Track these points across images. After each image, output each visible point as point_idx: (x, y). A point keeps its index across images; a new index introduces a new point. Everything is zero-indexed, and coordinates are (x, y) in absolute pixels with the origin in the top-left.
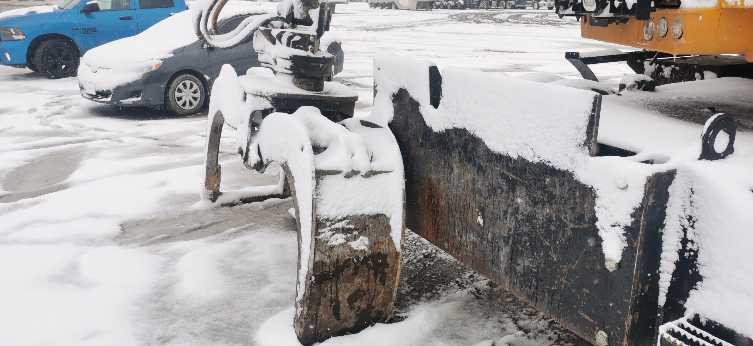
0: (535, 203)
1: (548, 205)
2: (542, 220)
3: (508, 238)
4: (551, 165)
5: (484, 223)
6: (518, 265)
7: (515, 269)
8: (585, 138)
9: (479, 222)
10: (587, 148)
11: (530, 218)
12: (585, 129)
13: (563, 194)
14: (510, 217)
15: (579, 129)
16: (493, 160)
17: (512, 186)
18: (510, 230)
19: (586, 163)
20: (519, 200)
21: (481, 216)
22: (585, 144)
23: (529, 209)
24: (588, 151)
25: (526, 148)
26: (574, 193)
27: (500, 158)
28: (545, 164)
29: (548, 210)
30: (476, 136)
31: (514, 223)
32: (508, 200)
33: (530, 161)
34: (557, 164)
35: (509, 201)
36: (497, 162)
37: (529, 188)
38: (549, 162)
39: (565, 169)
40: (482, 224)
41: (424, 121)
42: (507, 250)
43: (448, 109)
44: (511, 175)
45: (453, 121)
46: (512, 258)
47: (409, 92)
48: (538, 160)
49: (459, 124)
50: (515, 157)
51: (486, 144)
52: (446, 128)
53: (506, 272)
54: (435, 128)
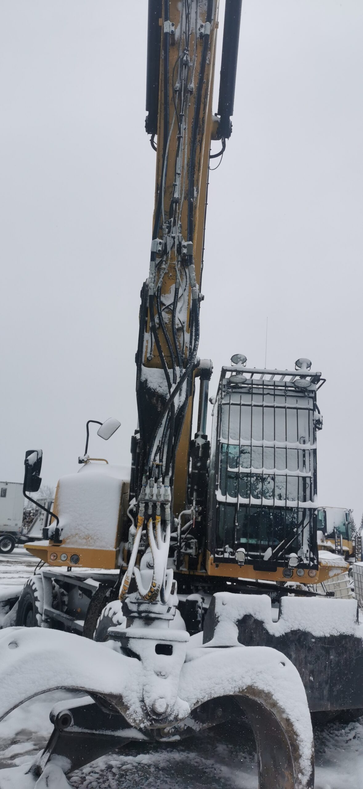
0: (339, 654)
1: (345, 653)
2: (343, 661)
3: (328, 680)
4: (345, 634)
5: (314, 679)
6: (334, 691)
7: (333, 695)
8: (356, 618)
9: (311, 680)
11: (338, 664)
12: (356, 616)
13: (351, 646)
14: (328, 668)
15: (354, 616)
16: (317, 642)
17: (327, 651)
18: (329, 675)
19: (358, 629)
20: (332, 657)
22: (357, 621)
23: (337, 659)
24: (358, 623)
25: (334, 630)
26: (355, 643)
27: (320, 639)
28: (342, 635)
29: (345, 656)
30: (306, 632)
31: (330, 670)
32: (326, 659)
33: (336, 635)
34: (347, 633)
36: (319, 642)
37: (336, 649)
38: (344, 633)
39: (351, 634)
40: (313, 680)
41: (267, 632)
42: (327, 687)
43: (287, 620)
44: (327, 646)
45: (291, 627)
46: (331, 691)
47: (254, 616)
48: (339, 634)
49: (295, 628)
50: (329, 636)
51: (313, 634)
52: (286, 632)
53: (328, 700)
54: (277, 635)
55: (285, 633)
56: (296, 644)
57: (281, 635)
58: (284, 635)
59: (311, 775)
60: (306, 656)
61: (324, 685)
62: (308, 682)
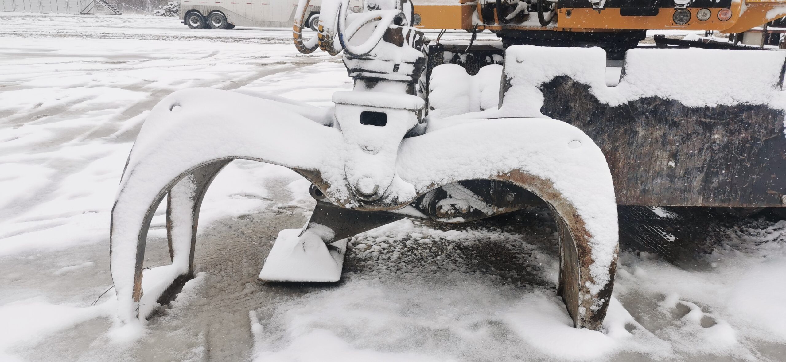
0: (732, 133)
1: (744, 131)
2: (738, 143)
3: (703, 167)
4: (748, 104)
5: (676, 165)
6: (713, 182)
7: (709, 187)
8: (778, 80)
9: (671, 166)
10: (779, 86)
11: (726, 147)
12: (779, 75)
13: (758, 120)
14: (706, 151)
15: (774, 76)
16: (689, 114)
17: (709, 128)
19: (780, 96)
20: (716, 136)
21: (673, 161)
22: (778, 84)
23: (725, 140)
24: (780, 88)
25: (726, 97)
26: (767, 117)
27: (696, 111)
28: (743, 105)
29: (744, 135)
30: (670, 100)
31: (710, 154)
32: (704, 139)
33: (730, 105)
34: (754, 102)
35: (705, 140)
36: (693, 114)
37: (726, 125)
38: (747, 102)
39: (761, 103)
40: (674, 167)
41: (596, 101)
42: (701, 177)
43: (634, 84)
44: (708, 120)
45: (642, 92)
46: (706, 181)
47: (572, 78)
48: (737, 103)
49: (649, 94)
50: (715, 106)
51: (682, 103)
52: (630, 101)
53: (699, 193)
54: (614, 103)
55: (629, 102)
56: (647, 117)
57: (621, 104)
58: (627, 104)
59: (606, 285)
60: (665, 134)
61: (694, 173)
62: (665, 168)
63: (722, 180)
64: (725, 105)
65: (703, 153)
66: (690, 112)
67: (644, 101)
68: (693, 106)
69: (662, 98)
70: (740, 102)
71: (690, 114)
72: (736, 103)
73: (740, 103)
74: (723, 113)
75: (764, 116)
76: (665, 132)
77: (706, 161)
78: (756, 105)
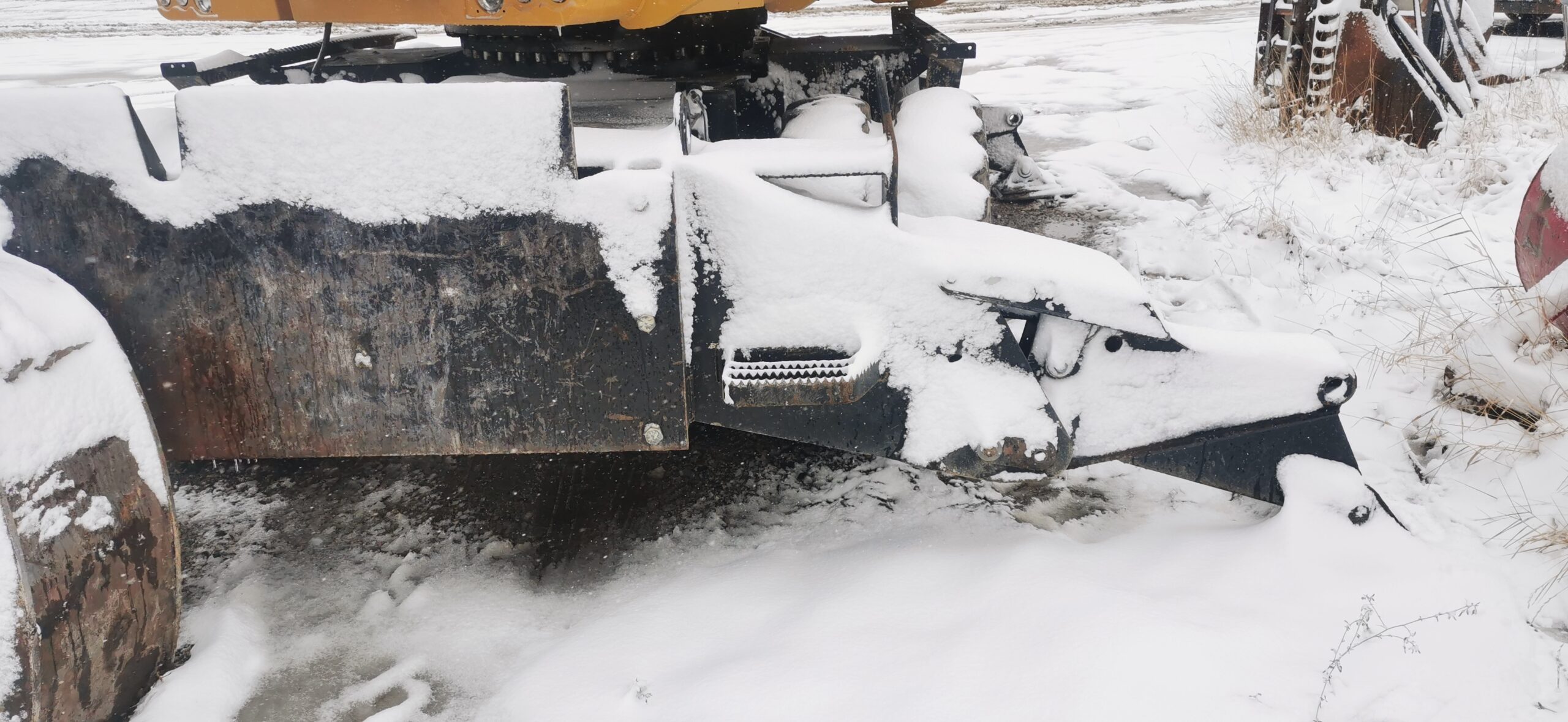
0: (485, 283)
1: (514, 278)
2: (505, 306)
3: (440, 365)
4: (504, 213)
5: (374, 360)
6: (473, 399)
7: (468, 410)
8: (560, 154)
9: (361, 363)
10: (566, 168)
11: (481, 314)
12: (556, 142)
13: (538, 252)
14: (436, 327)
15: (546, 144)
16: (370, 241)
17: (429, 274)
18: (441, 348)
19: (572, 192)
20: (450, 292)
21: (364, 352)
22: (562, 164)
23: (475, 299)
24: (570, 172)
25: (445, 198)
26: (559, 243)
27: (384, 232)
28: (493, 215)
29: (515, 287)
30: (314, 208)
31: (447, 334)
32: (424, 300)
33: (460, 217)
34: (517, 208)
35: (426, 302)
36: (381, 241)
37: (466, 264)
38: (499, 209)
39: (535, 211)
40: (371, 366)
41: (138, 216)
42: (441, 386)
43: (214, 172)
44: (420, 255)
45: (241, 194)
47: (63, 162)
48: (477, 212)
49: (258, 196)
50: (424, 220)
51: (345, 215)
52: (217, 213)
54: (182, 220)
55: (217, 216)
56: (272, 251)
57: (201, 222)
58: (214, 221)
60: (326, 290)
61: (423, 379)
62: (351, 368)
63: (494, 393)
64: (448, 217)
65: (431, 332)
66: (370, 236)
67: (251, 211)
68: (372, 221)
69: (292, 204)
70: (482, 208)
71: (372, 240)
72: (473, 213)
73: (483, 211)
74: (452, 235)
75: (549, 240)
76: (326, 285)
77: (444, 351)
78: (524, 216)
